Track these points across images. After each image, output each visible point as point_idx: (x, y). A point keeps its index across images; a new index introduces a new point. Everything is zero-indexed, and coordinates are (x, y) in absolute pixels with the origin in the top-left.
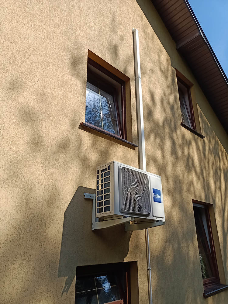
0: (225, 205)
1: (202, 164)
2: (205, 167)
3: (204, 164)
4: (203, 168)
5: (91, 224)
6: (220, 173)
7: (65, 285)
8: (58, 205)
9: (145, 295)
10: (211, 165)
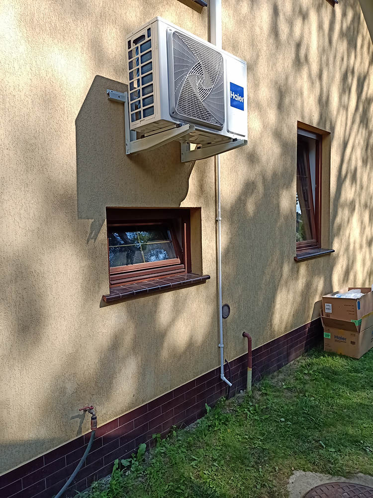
0: (349, 135)
1: (324, 58)
2: (327, 65)
3: (328, 60)
4: (324, 66)
5: (125, 145)
6: (352, 80)
7: (91, 230)
8: (62, 106)
9: (212, 252)
10: (338, 63)
